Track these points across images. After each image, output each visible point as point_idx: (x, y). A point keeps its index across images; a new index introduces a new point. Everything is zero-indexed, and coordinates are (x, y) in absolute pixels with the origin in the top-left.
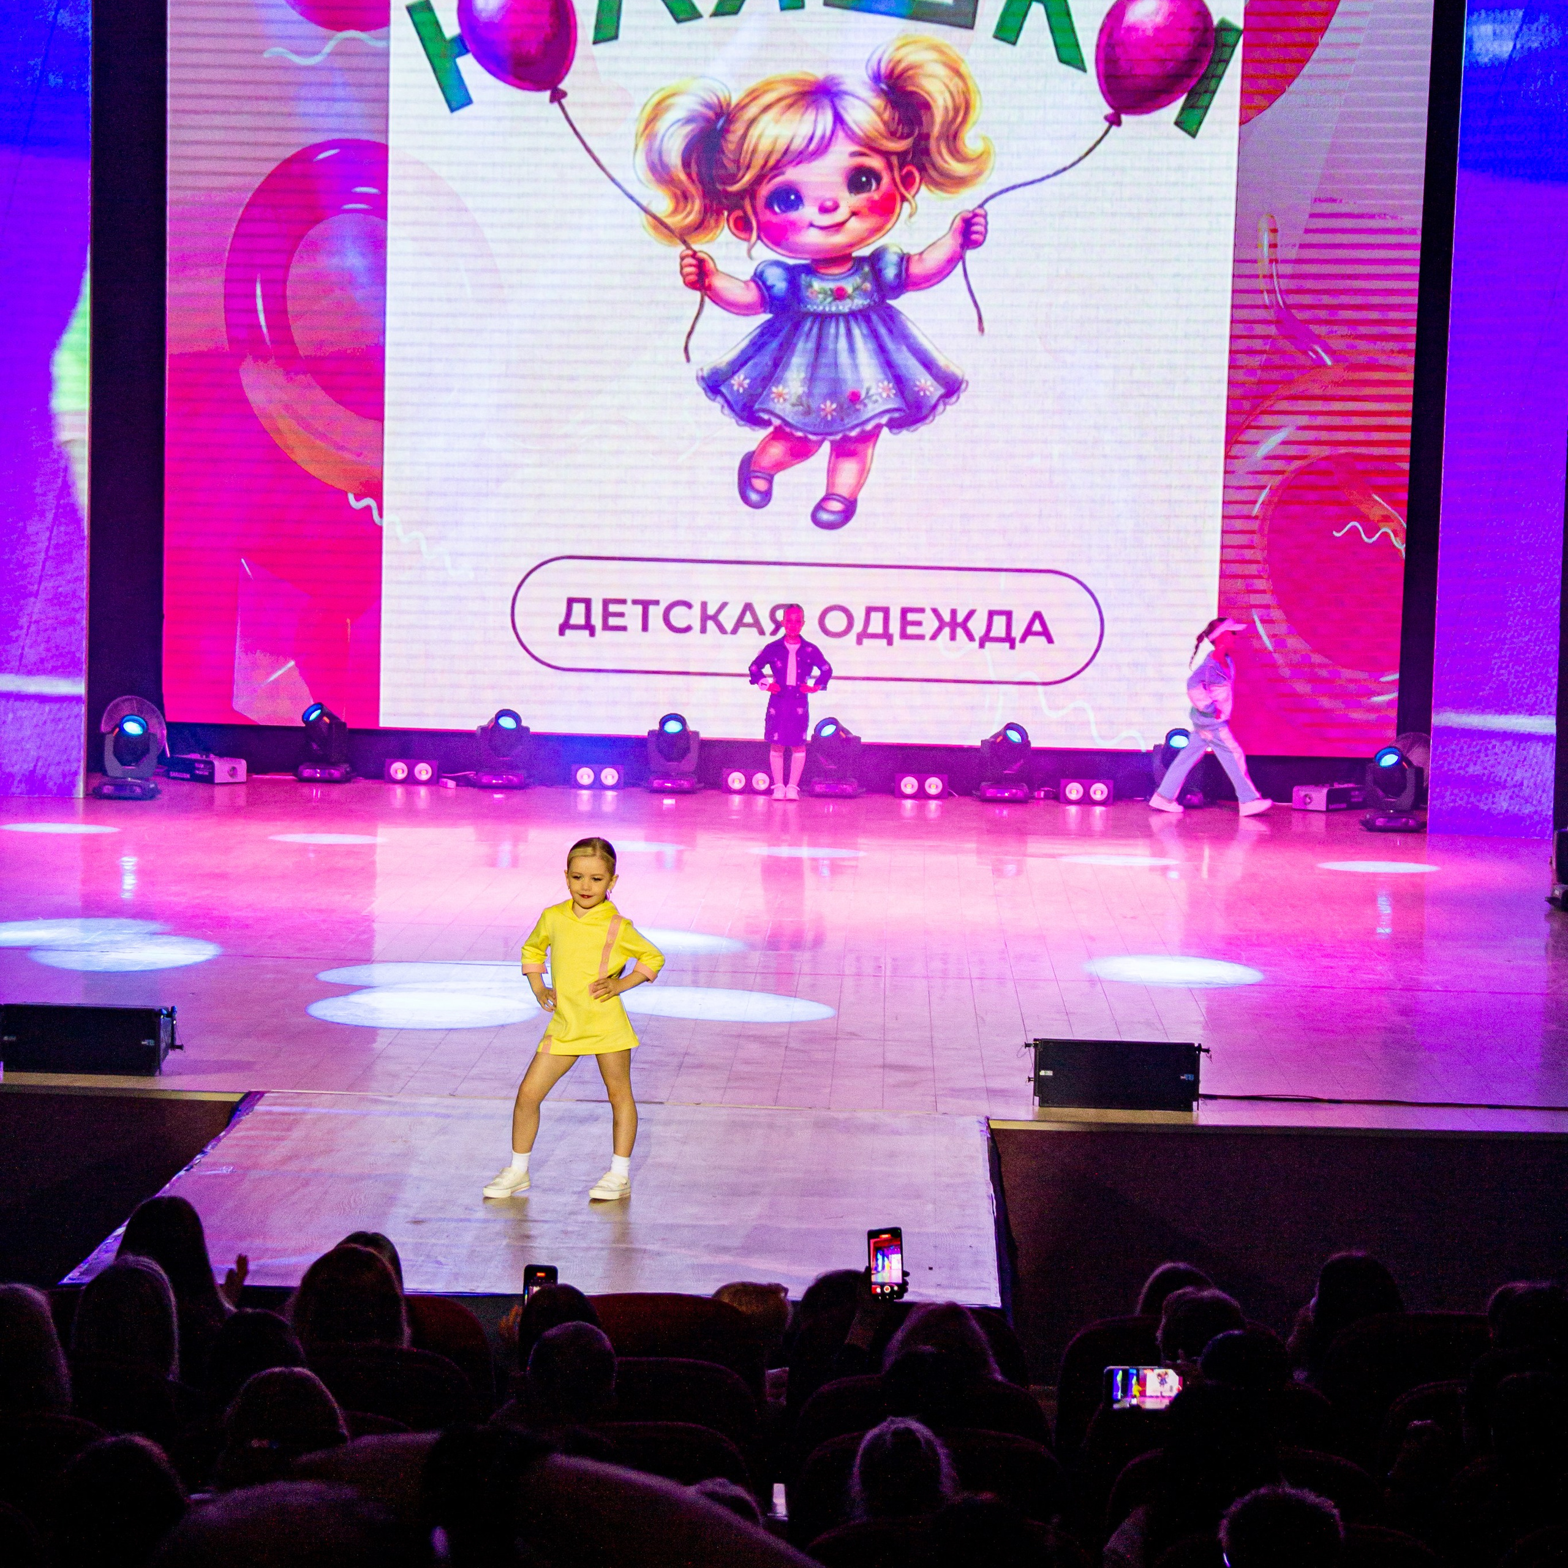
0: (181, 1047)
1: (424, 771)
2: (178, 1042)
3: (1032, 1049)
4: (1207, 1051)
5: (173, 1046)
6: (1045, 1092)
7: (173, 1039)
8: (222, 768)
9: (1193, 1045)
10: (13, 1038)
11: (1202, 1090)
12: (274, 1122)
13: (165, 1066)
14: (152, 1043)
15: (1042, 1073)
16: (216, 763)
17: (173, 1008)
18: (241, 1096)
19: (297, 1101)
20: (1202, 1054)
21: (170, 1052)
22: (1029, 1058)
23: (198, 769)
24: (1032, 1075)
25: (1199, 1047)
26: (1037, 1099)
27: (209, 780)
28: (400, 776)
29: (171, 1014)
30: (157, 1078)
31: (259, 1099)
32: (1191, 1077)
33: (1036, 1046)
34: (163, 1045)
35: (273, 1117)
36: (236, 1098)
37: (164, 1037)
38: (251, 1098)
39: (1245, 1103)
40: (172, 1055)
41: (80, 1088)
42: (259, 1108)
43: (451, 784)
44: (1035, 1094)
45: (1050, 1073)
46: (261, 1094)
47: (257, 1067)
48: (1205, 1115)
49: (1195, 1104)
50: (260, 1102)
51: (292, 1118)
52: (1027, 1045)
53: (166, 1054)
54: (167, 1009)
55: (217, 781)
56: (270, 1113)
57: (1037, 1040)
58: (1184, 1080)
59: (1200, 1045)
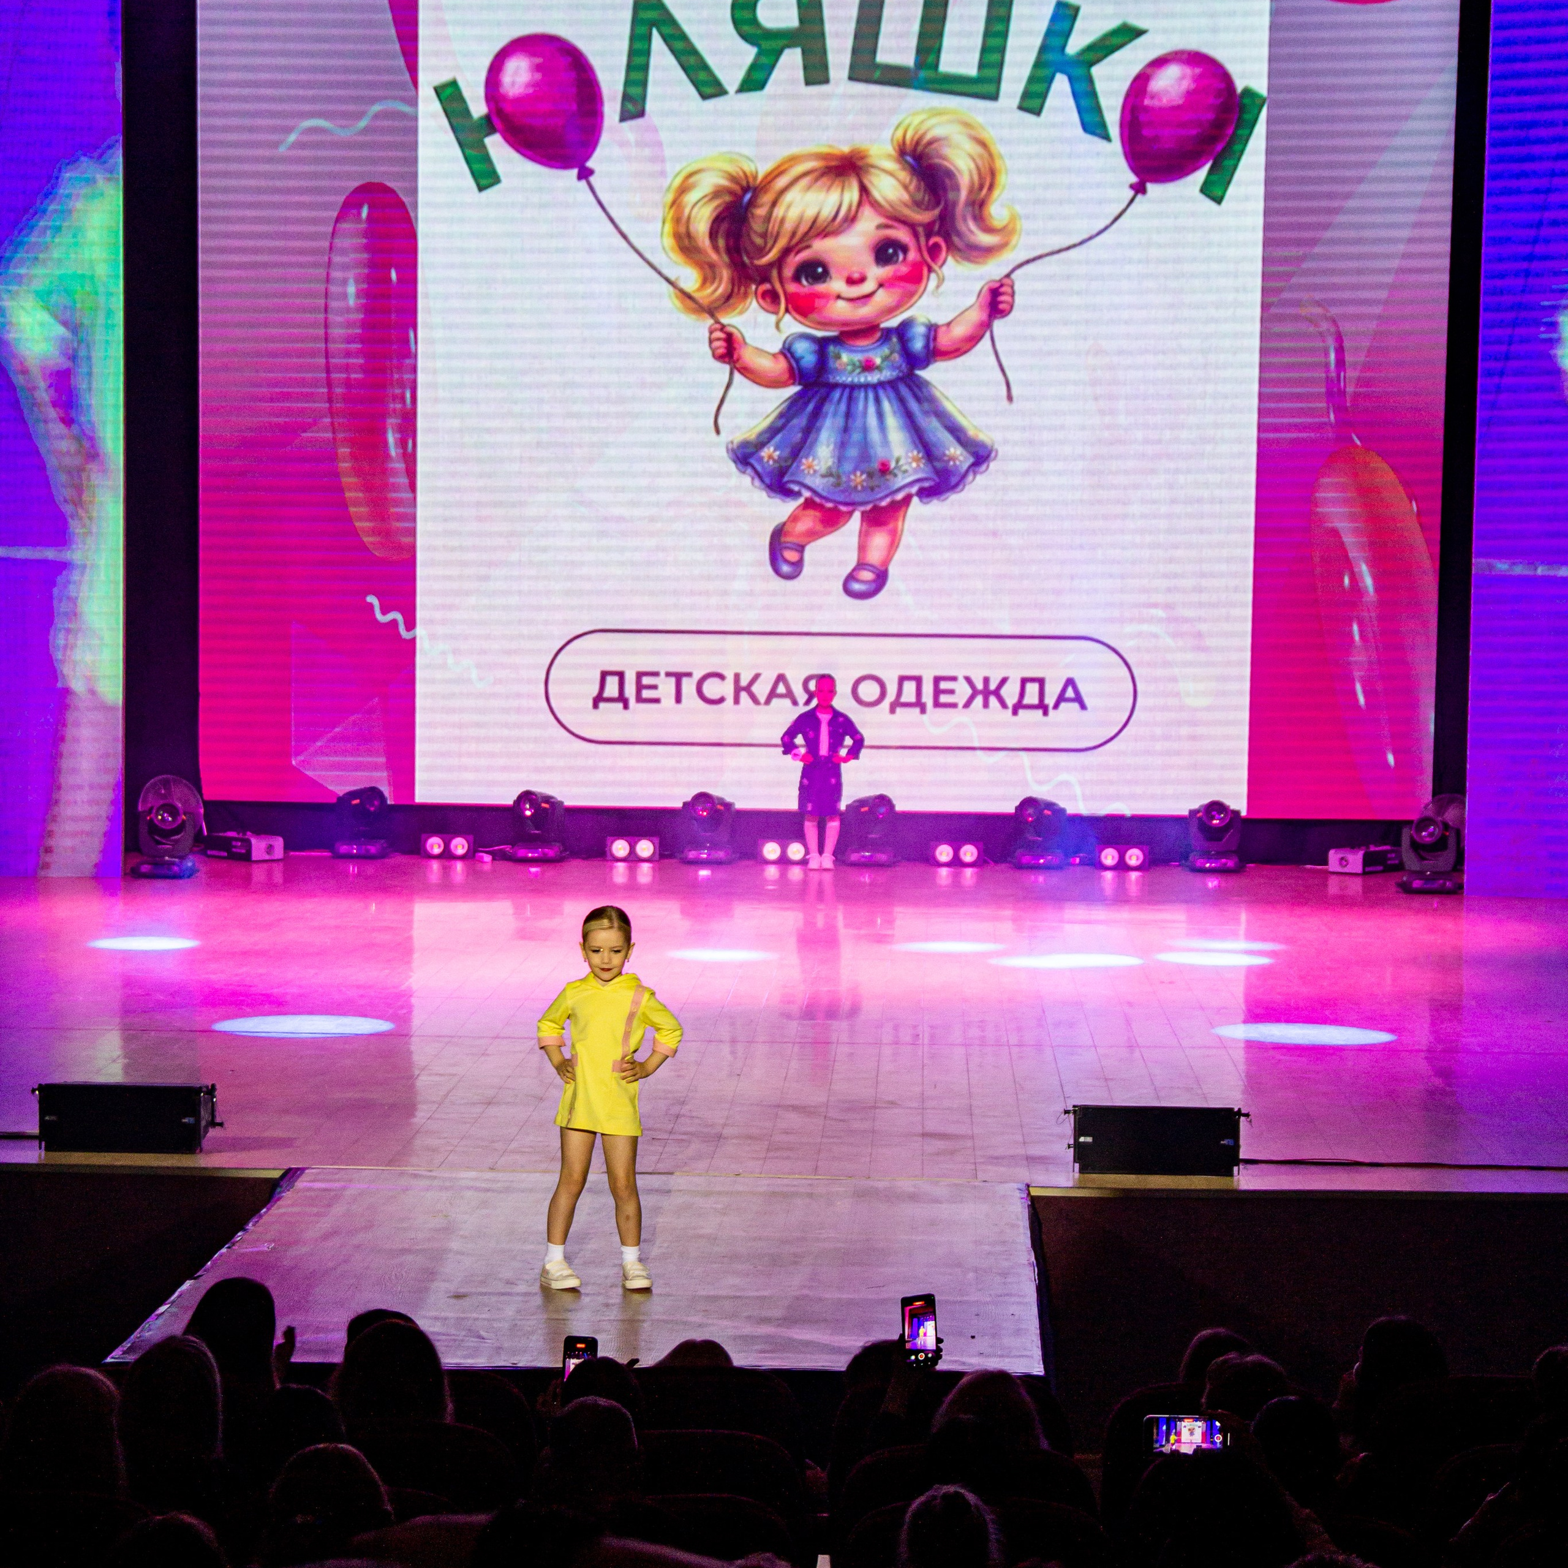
0: (221, 1125)
1: (460, 846)
2: (218, 1120)
3: (1072, 1116)
4: (1247, 1115)
5: (213, 1124)
6: (1085, 1158)
7: (213, 1116)
8: (259, 846)
9: (1231, 1110)
10: (53, 1118)
11: (1242, 1156)
12: (316, 1198)
13: (205, 1143)
14: (192, 1120)
15: (1082, 1139)
16: (254, 841)
17: (213, 1086)
18: (282, 1172)
19: (337, 1177)
20: (1242, 1119)
21: (211, 1130)
22: (1068, 1125)
23: (235, 847)
24: (1072, 1142)
25: (1239, 1113)
26: (1077, 1165)
27: (246, 857)
28: (437, 850)
29: (211, 1091)
30: (199, 1156)
31: (301, 1174)
32: (1231, 1143)
33: (1075, 1112)
34: (203, 1123)
35: (312, 1194)
36: (277, 1174)
37: (205, 1115)
38: (291, 1174)
39: (1284, 1168)
40: (213, 1133)
41: (122, 1166)
42: (301, 1184)
43: (487, 858)
44: (1075, 1161)
45: (1089, 1139)
46: (302, 1170)
47: (298, 1143)
48: (1245, 1180)
49: (1235, 1169)
50: (300, 1179)
51: (332, 1194)
52: (1067, 1112)
53: (206, 1132)
54: (207, 1087)
55: (254, 858)
56: (310, 1189)
57: (1074, 1106)
58: (1224, 1145)
59: (1239, 1109)
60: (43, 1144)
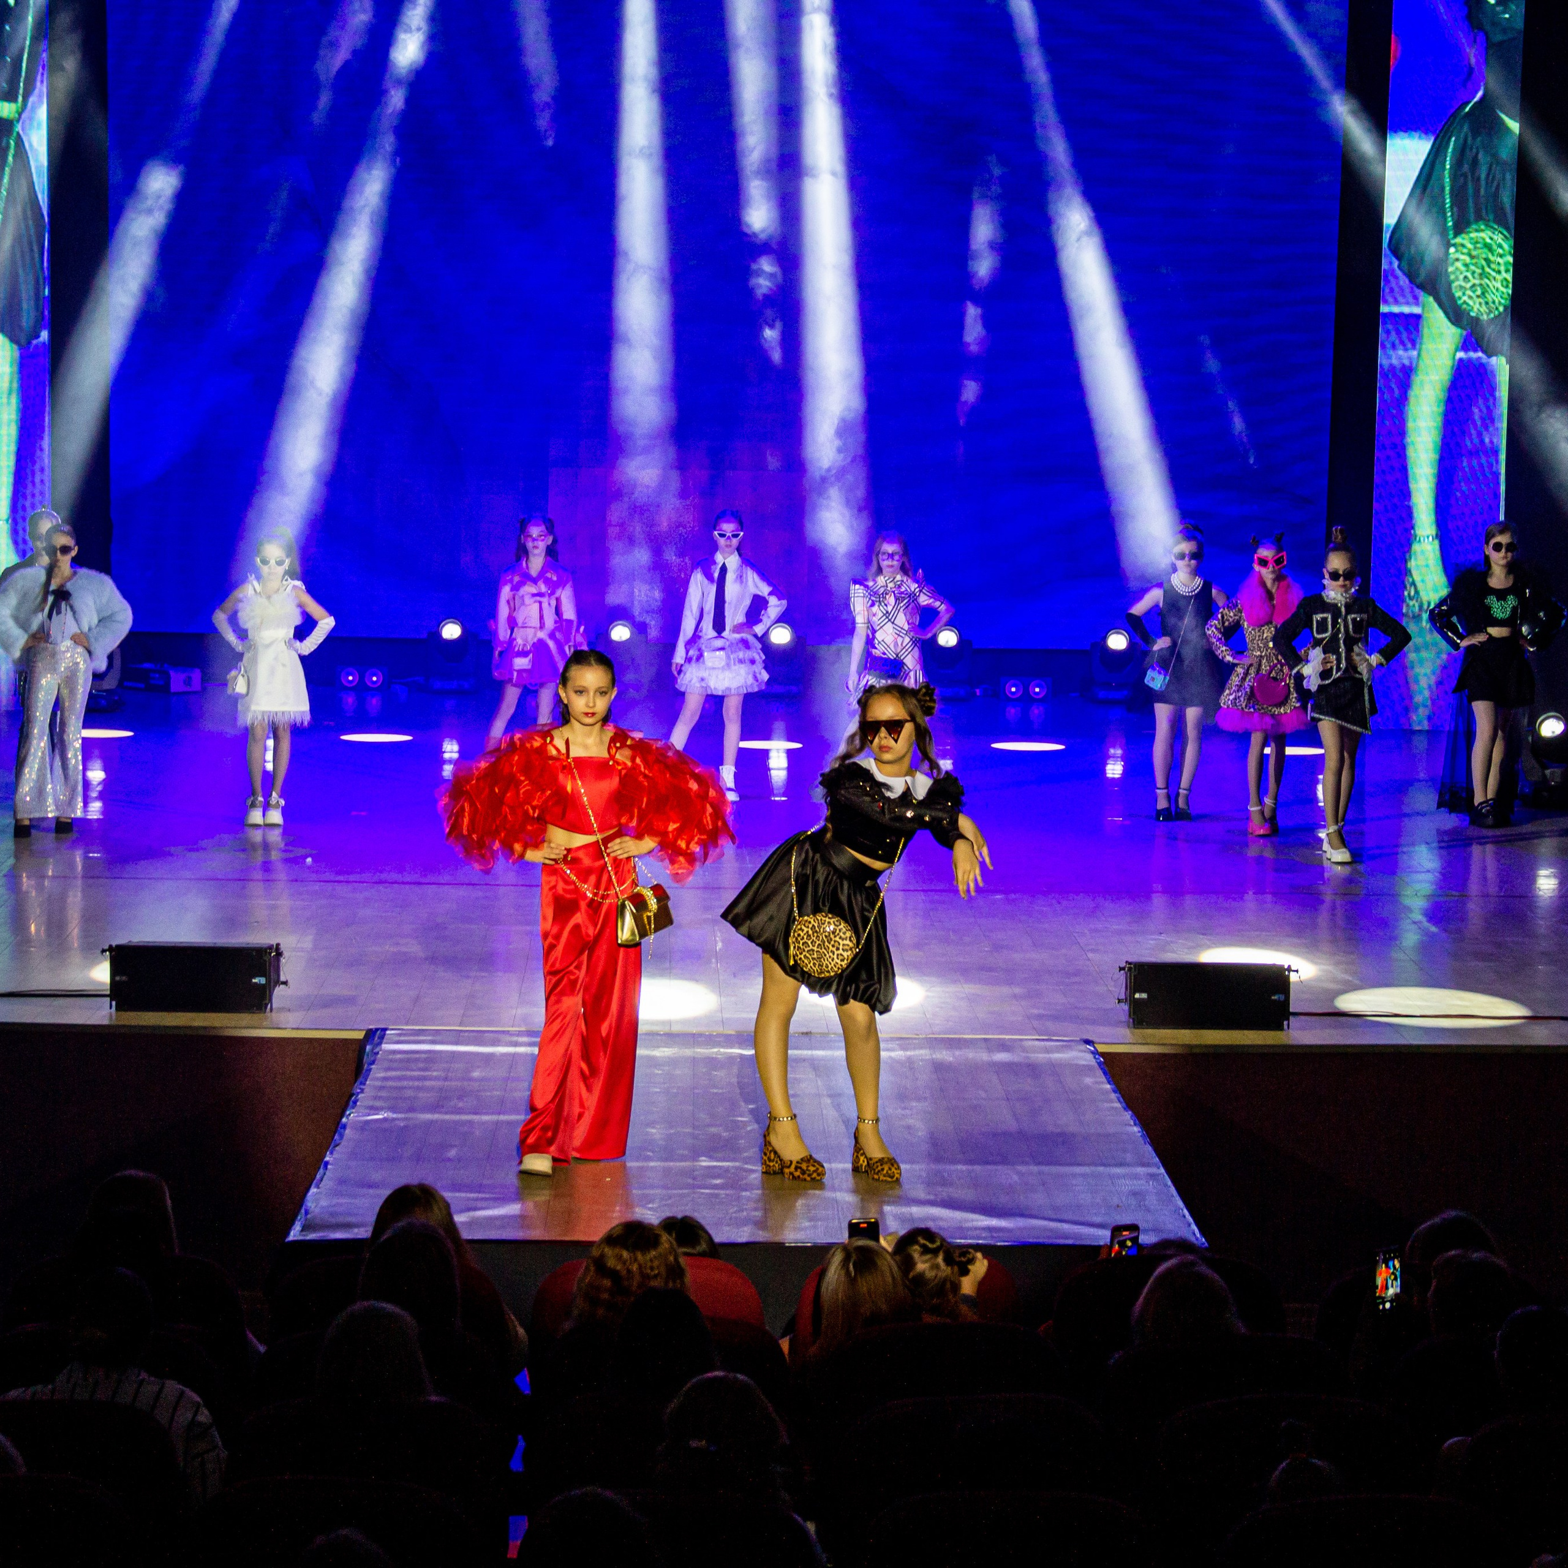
0: (285, 983)
1: (375, 677)
2: (282, 978)
3: (1125, 971)
4: (1296, 971)
5: (278, 982)
6: (1140, 1016)
7: (279, 976)
8: (177, 679)
9: (1281, 967)
10: (124, 978)
11: (1291, 1010)
12: (408, 1061)
13: (274, 1002)
14: (263, 980)
15: (1137, 996)
16: (172, 673)
17: (278, 945)
18: (364, 1033)
20: (1292, 974)
21: (278, 988)
22: (1121, 981)
23: (155, 679)
24: (1122, 997)
25: (1289, 970)
26: (1131, 1021)
27: (165, 689)
28: (352, 682)
29: (277, 950)
31: (383, 1036)
32: (1282, 997)
33: (1129, 968)
34: (272, 984)
35: (404, 1056)
36: (360, 1035)
37: (273, 976)
38: (374, 1036)
40: (279, 991)
42: (387, 1046)
43: (403, 689)
44: (1128, 1016)
45: (1144, 996)
46: (385, 1030)
47: (361, 1001)
48: (1294, 1034)
49: (1285, 1023)
50: (385, 1040)
52: (1121, 969)
53: (275, 991)
54: (275, 946)
55: (172, 690)
56: (398, 1052)
57: (1130, 963)
58: (1275, 1000)
59: (1289, 966)
60: (114, 1003)
